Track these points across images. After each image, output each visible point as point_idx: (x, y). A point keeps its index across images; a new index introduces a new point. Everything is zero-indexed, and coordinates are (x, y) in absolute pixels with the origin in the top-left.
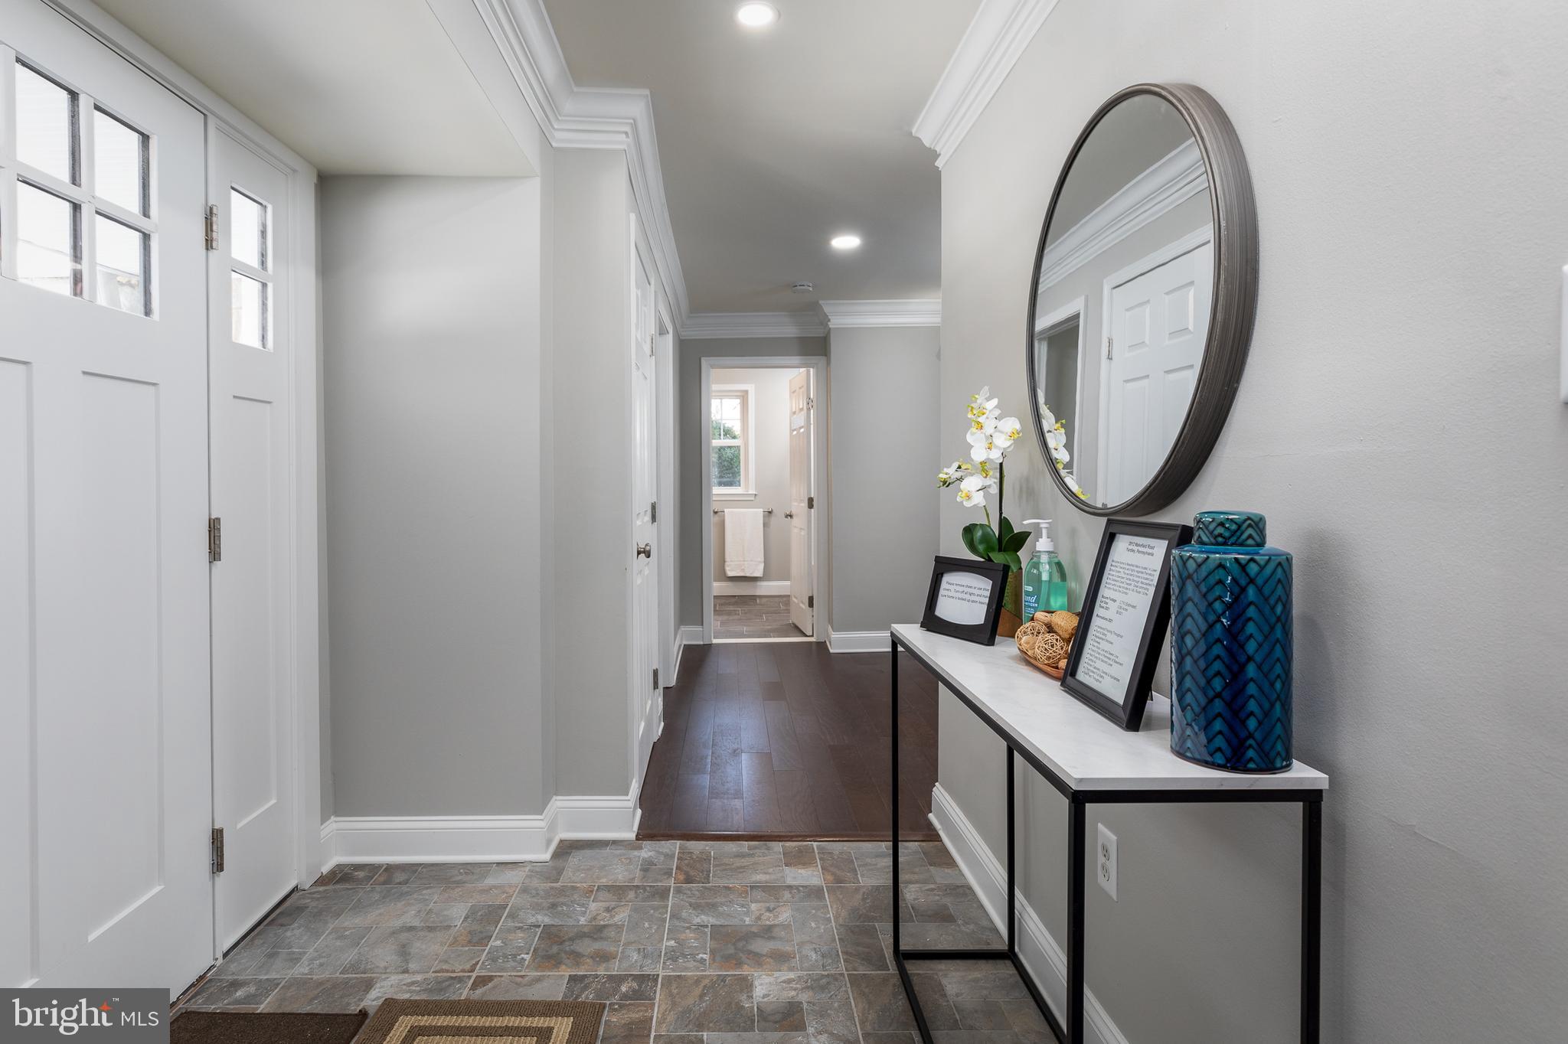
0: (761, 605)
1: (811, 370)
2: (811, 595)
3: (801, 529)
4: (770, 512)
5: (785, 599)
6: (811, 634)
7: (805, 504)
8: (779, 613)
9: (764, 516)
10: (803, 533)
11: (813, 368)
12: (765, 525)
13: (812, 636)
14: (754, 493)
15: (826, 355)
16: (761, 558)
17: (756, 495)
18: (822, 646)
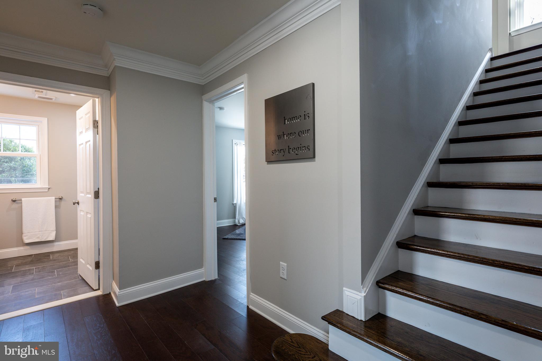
0: (55, 260)
1: (97, 100)
2: (97, 260)
3: (87, 213)
4: (60, 199)
5: (72, 252)
6: (97, 288)
7: (91, 196)
8: (69, 266)
9: (56, 201)
10: (89, 216)
11: (98, 98)
12: (56, 207)
13: (99, 289)
14: (48, 187)
15: (109, 90)
16: (53, 227)
17: (49, 188)
18: (107, 298)
